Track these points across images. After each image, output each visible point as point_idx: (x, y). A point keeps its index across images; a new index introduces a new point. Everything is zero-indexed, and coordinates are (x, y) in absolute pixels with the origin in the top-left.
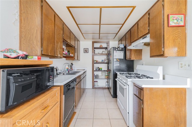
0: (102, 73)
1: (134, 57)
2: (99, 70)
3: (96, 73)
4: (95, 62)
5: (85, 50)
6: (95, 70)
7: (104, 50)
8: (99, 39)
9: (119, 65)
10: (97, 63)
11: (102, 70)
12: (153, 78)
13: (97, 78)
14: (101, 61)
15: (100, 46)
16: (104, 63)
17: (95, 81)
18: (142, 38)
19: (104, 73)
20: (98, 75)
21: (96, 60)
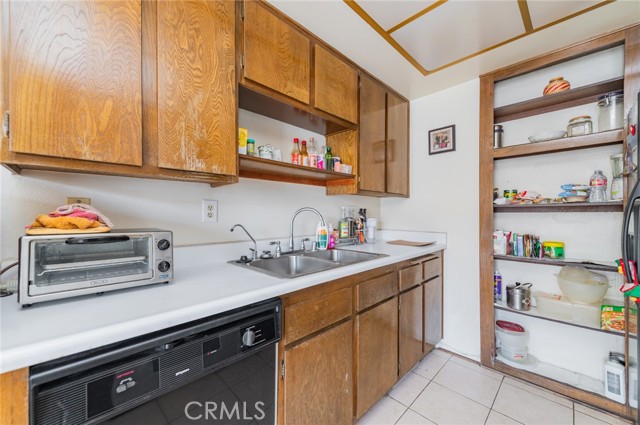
0: (560, 275)
2: (538, 252)
3: (510, 273)
4: (500, 201)
5: (438, 138)
6: (500, 248)
10: (521, 205)
11: (569, 256)
13: (517, 306)
14: (554, 193)
16: (585, 207)
19: (586, 283)
20: (523, 291)
21: (515, 192)
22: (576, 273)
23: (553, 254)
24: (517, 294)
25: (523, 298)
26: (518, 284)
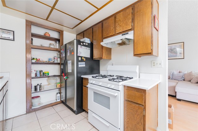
1: (105, 56)
2: (43, 75)
7: (53, 42)
8: (47, 19)
9: (84, 66)
10: (38, 62)
12: (132, 78)
13: (38, 90)
15: (45, 34)
16: (54, 63)
17: (33, 98)
18: (121, 35)
19: (54, 80)
20: (40, 86)
21: (36, 58)
22: (52, 78)
23: (47, 75)
24: (38, 87)
25: (40, 88)
26: (38, 84)
